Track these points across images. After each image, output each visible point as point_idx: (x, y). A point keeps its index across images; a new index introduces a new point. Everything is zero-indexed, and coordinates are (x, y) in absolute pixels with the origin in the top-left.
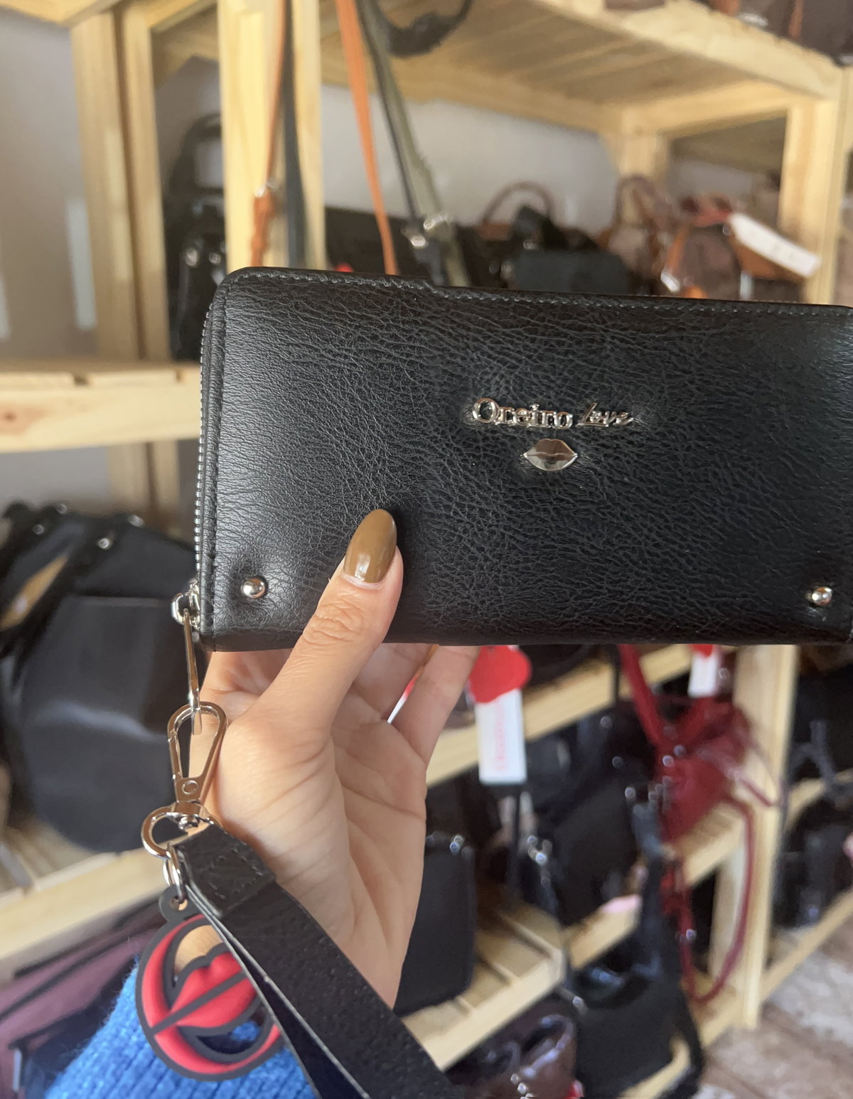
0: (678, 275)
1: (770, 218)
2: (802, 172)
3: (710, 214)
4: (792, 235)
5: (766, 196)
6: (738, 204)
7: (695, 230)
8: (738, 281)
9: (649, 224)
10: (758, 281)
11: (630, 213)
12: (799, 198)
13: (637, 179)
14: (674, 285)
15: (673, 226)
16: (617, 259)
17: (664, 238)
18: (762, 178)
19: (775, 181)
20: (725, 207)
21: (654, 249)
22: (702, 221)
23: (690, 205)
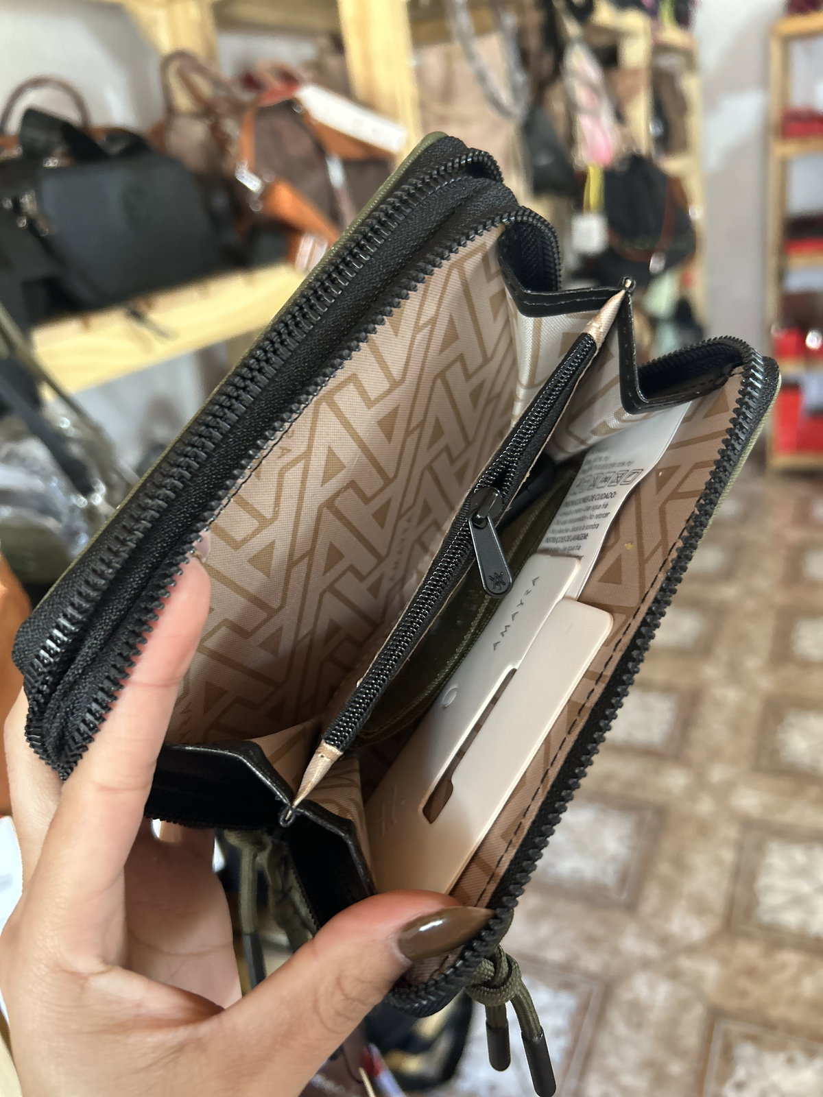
0: (256, 172)
1: (342, 87)
2: (363, 27)
3: (275, 90)
4: (368, 104)
5: (332, 62)
6: (305, 75)
7: (263, 112)
8: (325, 169)
9: (207, 110)
10: (347, 164)
11: (183, 101)
12: (368, 62)
13: (180, 55)
14: (254, 183)
15: (237, 109)
16: (175, 162)
17: (230, 126)
18: (324, 42)
19: (338, 44)
20: (289, 79)
21: (219, 143)
22: (269, 101)
23: (250, 81)
